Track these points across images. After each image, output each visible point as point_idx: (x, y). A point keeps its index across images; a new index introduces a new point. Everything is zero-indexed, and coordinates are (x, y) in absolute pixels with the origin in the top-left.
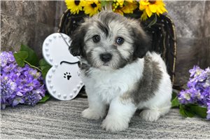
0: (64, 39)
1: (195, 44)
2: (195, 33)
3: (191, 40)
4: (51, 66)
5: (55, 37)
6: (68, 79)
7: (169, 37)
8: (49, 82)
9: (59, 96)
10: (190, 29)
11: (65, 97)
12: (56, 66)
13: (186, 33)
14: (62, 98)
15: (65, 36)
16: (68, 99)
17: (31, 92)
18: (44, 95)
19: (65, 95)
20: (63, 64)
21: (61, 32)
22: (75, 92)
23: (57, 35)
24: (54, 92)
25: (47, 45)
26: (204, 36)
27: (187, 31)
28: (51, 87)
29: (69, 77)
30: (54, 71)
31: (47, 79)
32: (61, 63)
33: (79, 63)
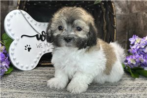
0: (24, 15)
1: (124, 18)
2: (124, 10)
3: (121, 15)
4: (12, 40)
5: (15, 14)
6: (29, 51)
7: (108, 13)
8: (12, 54)
9: (22, 67)
10: (120, 7)
11: (27, 68)
12: (18, 40)
13: (117, 10)
14: (24, 69)
15: (24, 12)
16: (30, 69)
18: (8, 67)
19: (27, 66)
20: (24, 37)
21: (19, 9)
22: (36, 62)
23: (17, 11)
24: (17, 64)
25: (9, 20)
26: (131, 12)
27: (118, 8)
28: (14, 59)
29: (29, 49)
30: (16, 44)
31: (10, 52)
32: (22, 37)
33: (37, 36)
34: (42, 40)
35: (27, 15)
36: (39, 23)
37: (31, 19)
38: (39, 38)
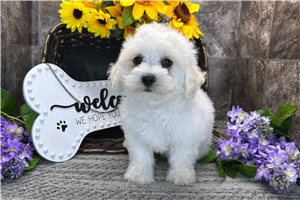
0: (53, 72)
1: (226, 66)
2: (227, 51)
3: (221, 60)
4: (38, 115)
5: (40, 71)
6: (64, 130)
8: (37, 138)
9: (53, 157)
10: (221, 45)
11: (61, 158)
12: (46, 114)
13: (215, 52)
14: (57, 160)
15: (54, 67)
16: (66, 158)
17: (13, 159)
18: (31, 159)
19: (60, 155)
20: (55, 109)
21: (46, 62)
22: (74, 148)
23: (43, 66)
24: (45, 152)
25: (29, 83)
26: (238, 54)
27: (217, 48)
28: (41, 146)
29: (64, 127)
30: (42, 122)
31: (34, 134)
32: (52, 108)
33: (76, 105)
34: (85, 112)
35: (60, 72)
36: (78, 83)
37: (66, 76)
38: (80, 107)
